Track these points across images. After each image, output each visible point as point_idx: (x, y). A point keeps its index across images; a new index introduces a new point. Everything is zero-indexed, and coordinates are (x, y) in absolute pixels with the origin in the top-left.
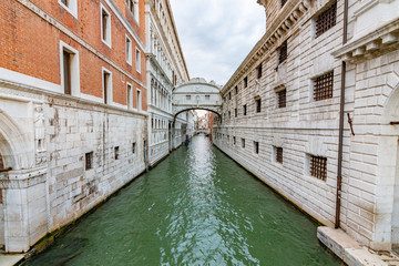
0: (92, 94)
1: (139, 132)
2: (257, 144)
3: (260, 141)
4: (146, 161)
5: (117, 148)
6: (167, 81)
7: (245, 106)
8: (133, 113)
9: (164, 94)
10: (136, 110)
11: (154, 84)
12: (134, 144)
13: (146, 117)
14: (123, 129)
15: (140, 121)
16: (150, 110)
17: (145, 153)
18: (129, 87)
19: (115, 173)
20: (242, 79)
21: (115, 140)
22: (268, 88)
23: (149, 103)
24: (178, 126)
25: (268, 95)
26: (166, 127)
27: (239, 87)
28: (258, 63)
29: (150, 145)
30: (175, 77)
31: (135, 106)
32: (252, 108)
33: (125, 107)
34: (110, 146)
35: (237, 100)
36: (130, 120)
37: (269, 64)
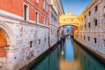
0: (33, 20)
1: (47, 34)
2: (95, 39)
3: (97, 38)
4: (49, 45)
5: (40, 40)
6: (56, 15)
7: (89, 23)
8: (45, 27)
9: (55, 20)
10: (46, 26)
11: (52, 16)
12: (45, 39)
13: (49, 28)
14: (42, 33)
15: (47, 30)
16: (51, 26)
17: (49, 42)
18: (44, 17)
19: (39, 49)
20: (88, 12)
21: (39, 37)
22: (101, 15)
23: (50, 23)
24: (60, 32)
25: (100, 18)
26: (56, 32)
27: (86, 16)
28: (95, 5)
29: (51, 39)
30: (59, 13)
31: (46, 24)
32: (93, 24)
33: (42, 25)
34: (37, 39)
35: (85, 21)
36: (44, 29)
37: (101, 5)
